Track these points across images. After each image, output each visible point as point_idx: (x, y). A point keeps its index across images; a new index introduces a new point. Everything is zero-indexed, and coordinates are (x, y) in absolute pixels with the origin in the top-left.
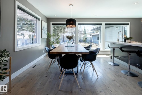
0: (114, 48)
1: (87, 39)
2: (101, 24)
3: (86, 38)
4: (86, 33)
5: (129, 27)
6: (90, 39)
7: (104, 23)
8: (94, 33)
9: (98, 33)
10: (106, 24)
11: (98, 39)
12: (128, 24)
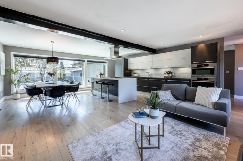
0: (93, 82)
1: (66, 76)
2: (84, 61)
3: (64, 75)
4: (64, 68)
5: (107, 65)
6: (70, 76)
7: (86, 60)
8: (75, 68)
9: (80, 69)
10: (88, 61)
11: (81, 76)
12: (106, 63)
